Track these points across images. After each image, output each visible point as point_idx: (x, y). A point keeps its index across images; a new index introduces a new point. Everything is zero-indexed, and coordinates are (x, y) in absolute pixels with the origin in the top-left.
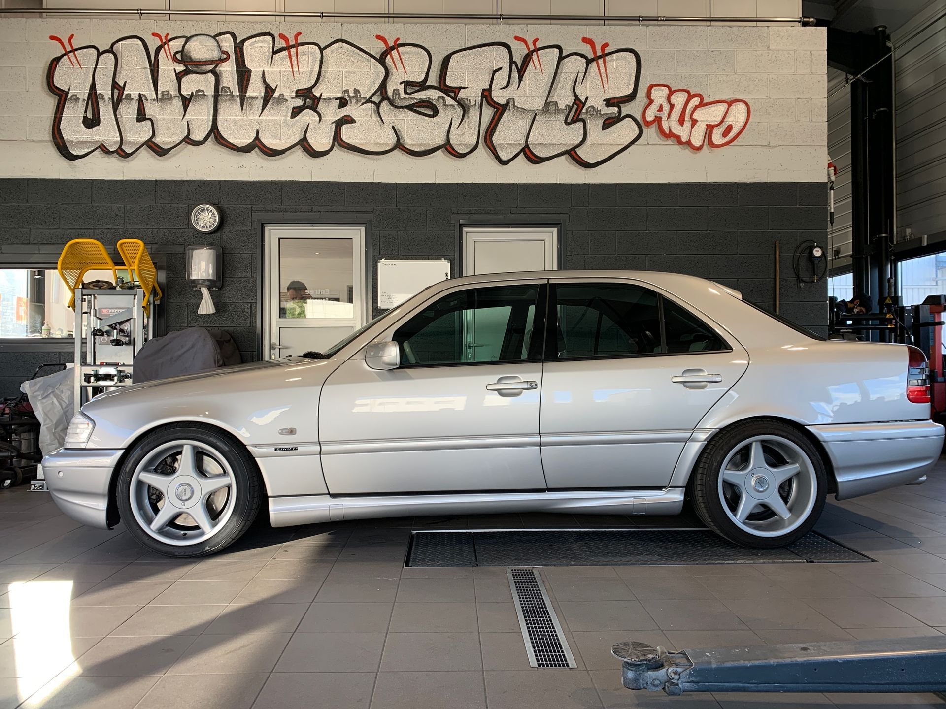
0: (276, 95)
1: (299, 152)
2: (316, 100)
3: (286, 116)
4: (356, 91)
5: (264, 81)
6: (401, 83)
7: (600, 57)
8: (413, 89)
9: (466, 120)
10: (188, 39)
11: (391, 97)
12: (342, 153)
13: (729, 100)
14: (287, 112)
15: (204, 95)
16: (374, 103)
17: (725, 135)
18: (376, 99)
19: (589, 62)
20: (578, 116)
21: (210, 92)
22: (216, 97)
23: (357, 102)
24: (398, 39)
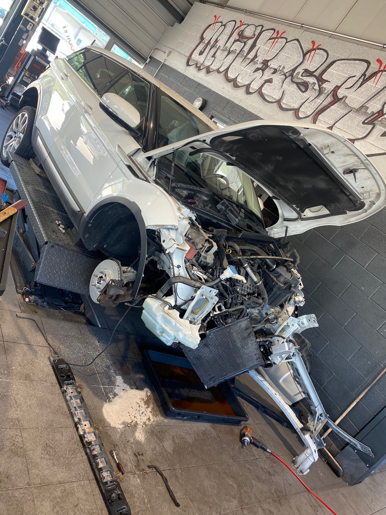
0: (257, 59)
1: (244, 89)
2: (267, 66)
3: (252, 71)
4: (284, 67)
5: (257, 52)
6: (303, 70)
8: (306, 74)
9: (316, 100)
10: (249, 25)
11: (294, 76)
12: (257, 96)
14: (253, 69)
15: (236, 52)
16: (285, 75)
18: (287, 75)
20: (374, 121)
21: (238, 52)
22: (238, 54)
23: (280, 73)
24: (320, 45)
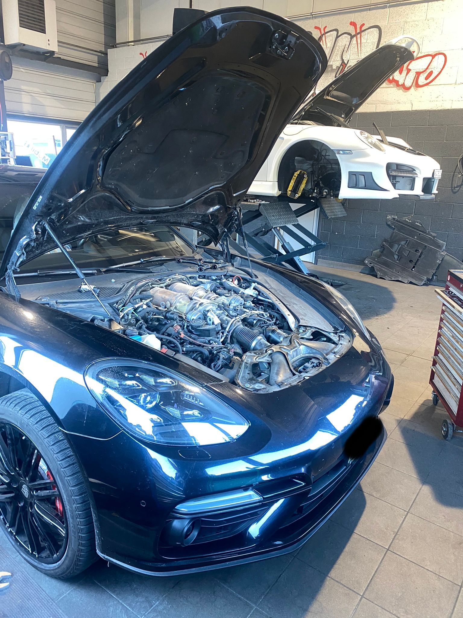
7: (359, 33)
13: (433, 54)
17: (426, 78)
19: (352, 37)
